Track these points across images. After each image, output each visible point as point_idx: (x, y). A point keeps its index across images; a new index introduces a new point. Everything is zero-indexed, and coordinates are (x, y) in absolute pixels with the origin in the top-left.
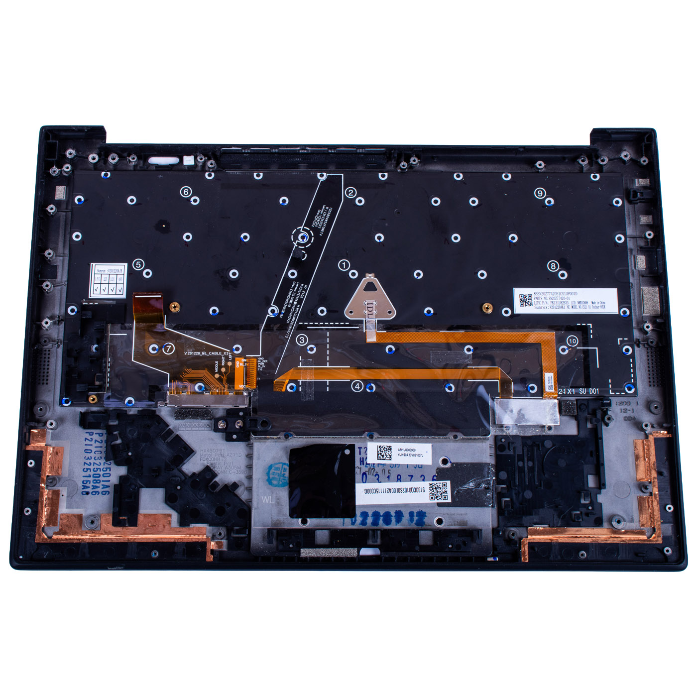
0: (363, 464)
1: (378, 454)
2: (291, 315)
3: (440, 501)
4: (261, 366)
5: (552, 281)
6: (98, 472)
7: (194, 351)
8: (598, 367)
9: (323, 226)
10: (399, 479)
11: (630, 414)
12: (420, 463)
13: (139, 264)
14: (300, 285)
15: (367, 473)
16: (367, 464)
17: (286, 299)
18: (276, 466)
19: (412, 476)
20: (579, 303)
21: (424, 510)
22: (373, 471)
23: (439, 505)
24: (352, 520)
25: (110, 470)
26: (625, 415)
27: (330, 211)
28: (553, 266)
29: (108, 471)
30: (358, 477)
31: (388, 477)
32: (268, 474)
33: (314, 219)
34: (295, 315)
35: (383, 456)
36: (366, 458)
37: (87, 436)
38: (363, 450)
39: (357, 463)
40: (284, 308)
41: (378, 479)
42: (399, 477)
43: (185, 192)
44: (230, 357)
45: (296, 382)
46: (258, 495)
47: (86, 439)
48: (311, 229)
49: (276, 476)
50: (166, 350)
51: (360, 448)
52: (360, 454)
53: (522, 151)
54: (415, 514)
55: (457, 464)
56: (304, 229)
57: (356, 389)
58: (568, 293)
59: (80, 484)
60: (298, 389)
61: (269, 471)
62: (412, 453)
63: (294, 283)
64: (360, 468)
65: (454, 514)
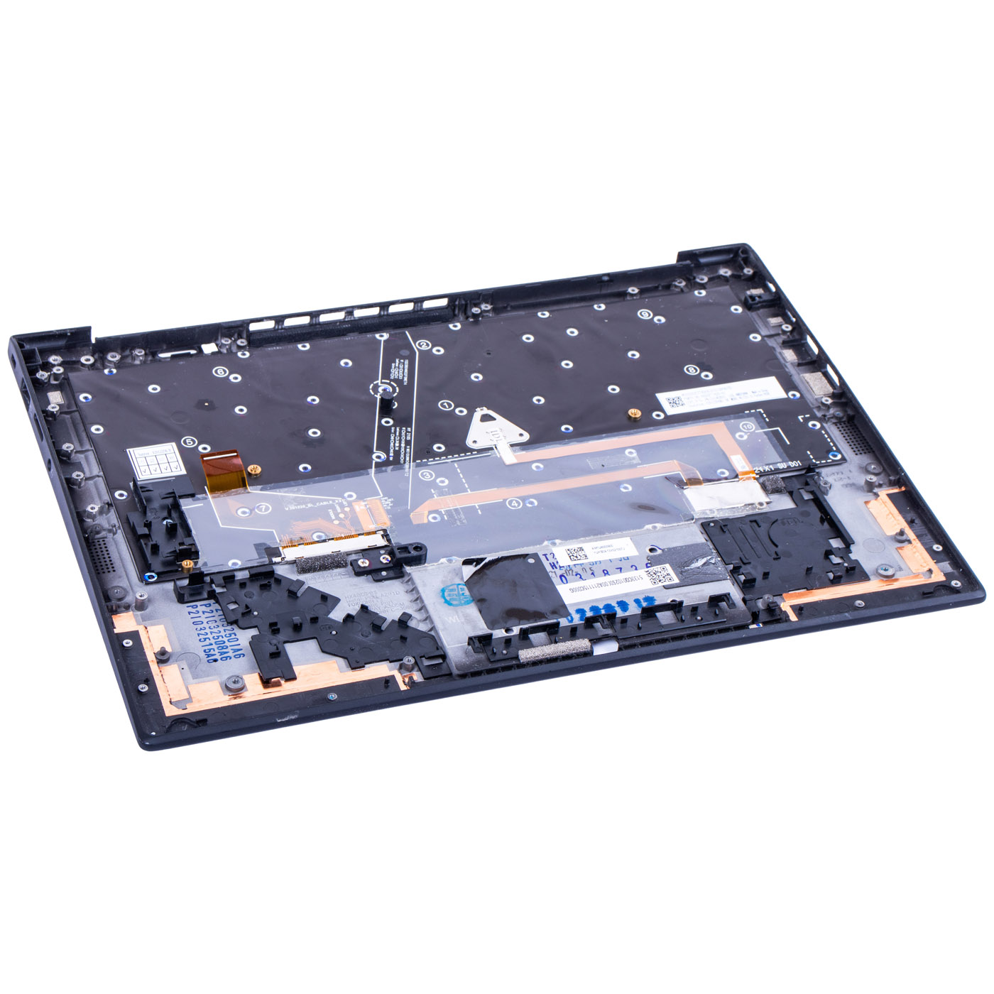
0: (556, 568)
1: (570, 557)
2: (402, 456)
3: (665, 584)
4: (388, 505)
5: (696, 382)
6: (220, 639)
7: (297, 505)
8: (788, 443)
9: (404, 376)
10: (606, 573)
11: (846, 481)
12: (625, 556)
13: (189, 441)
14: (401, 430)
15: (565, 575)
16: (560, 567)
17: (390, 443)
18: (451, 588)
19: (621, 569)
20: (738, 394)
21: (651, 595)
22: (571, 572)
23: (666, 587)
24: (568, 620)
25: (235, 635)
26: (842, 483)
27: (407, 362)
28: (691, 370)
29: (233, 636)
30: (556, 580)
31: (593, 574)
32: (443, 597)
33: (391, 373)
34: (408, 455)
35: (576, 557)
36: (557, 562)
37: (190, 609)
38: (550, 557)
39: (549, 568)
40: (392, 451)
41: (581, 578)
42: (606, 572)
43: (220, 372)
44: (345, 503)
45: (436, 512)
46: (440, 617)
47: (189, 613)
48: (391, 380)
49: (455, 597)
50: (261, 510)
51: (545, 555)
52: (548, 560)
53: (608, 281)
54: (642, 601)
55: (669, 549)
56: (382, 383)
57: (514, 507)
58: (721, 389)
59: (202, 655)
60: (442, 518)
61: (443, 594)
62: (610, 548)
63: (393, 428)
64: (555, 572)
65: (689, 593)
